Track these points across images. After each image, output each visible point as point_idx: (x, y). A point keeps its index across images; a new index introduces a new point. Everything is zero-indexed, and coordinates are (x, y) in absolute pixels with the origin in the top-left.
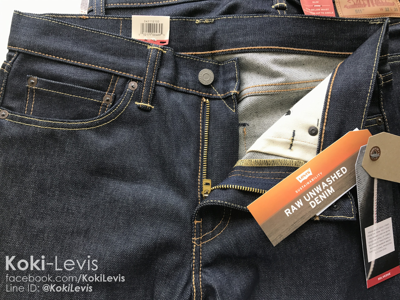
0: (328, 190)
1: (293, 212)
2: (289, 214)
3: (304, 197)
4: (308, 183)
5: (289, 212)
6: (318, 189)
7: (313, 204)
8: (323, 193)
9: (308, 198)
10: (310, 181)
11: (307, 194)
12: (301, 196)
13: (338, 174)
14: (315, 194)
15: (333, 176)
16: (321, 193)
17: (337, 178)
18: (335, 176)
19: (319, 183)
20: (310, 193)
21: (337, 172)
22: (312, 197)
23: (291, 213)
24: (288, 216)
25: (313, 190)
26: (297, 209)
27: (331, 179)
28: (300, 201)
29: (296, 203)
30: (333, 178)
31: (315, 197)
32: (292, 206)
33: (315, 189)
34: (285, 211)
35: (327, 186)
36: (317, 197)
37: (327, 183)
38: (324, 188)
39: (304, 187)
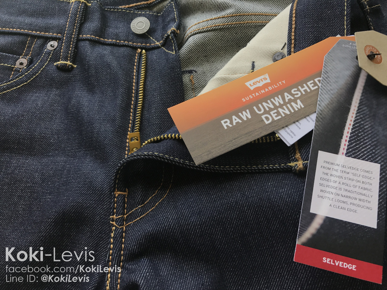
0: (293, 104)
1: (234, 124)
2: (227, 126)
3: (255, 108)
4: (263, 91)
5: (228, 124)
6: (278, 100)
7: (267, 119)
8: (284, 107)
9: (260, 110)
10: (266, 90)
11: (260, 105)
12: (249, 106)
13: (311, 86)
14: (272, 107)
15: (303, 87)
16: (281, 106)
17: (309, 91)
18: (306, 88)
19: (280, 92)
20: (264, 104)
21: (309, 83)
22: (267, 109)
23: (231, 126)
24: (226, 128)
25: (269, 101)
26: (240, 121)
27: (299, 90)
28: (246, 112)
29: (240, 114)
30: (302, 90)
31: (271, 109)
32: (234, 117)
33: (272, 100)
34: (222, 122)
35: (293, 98)
36: (275, 111)
37: (293, 95)
38: (287, 101)
39: (255, 95)
